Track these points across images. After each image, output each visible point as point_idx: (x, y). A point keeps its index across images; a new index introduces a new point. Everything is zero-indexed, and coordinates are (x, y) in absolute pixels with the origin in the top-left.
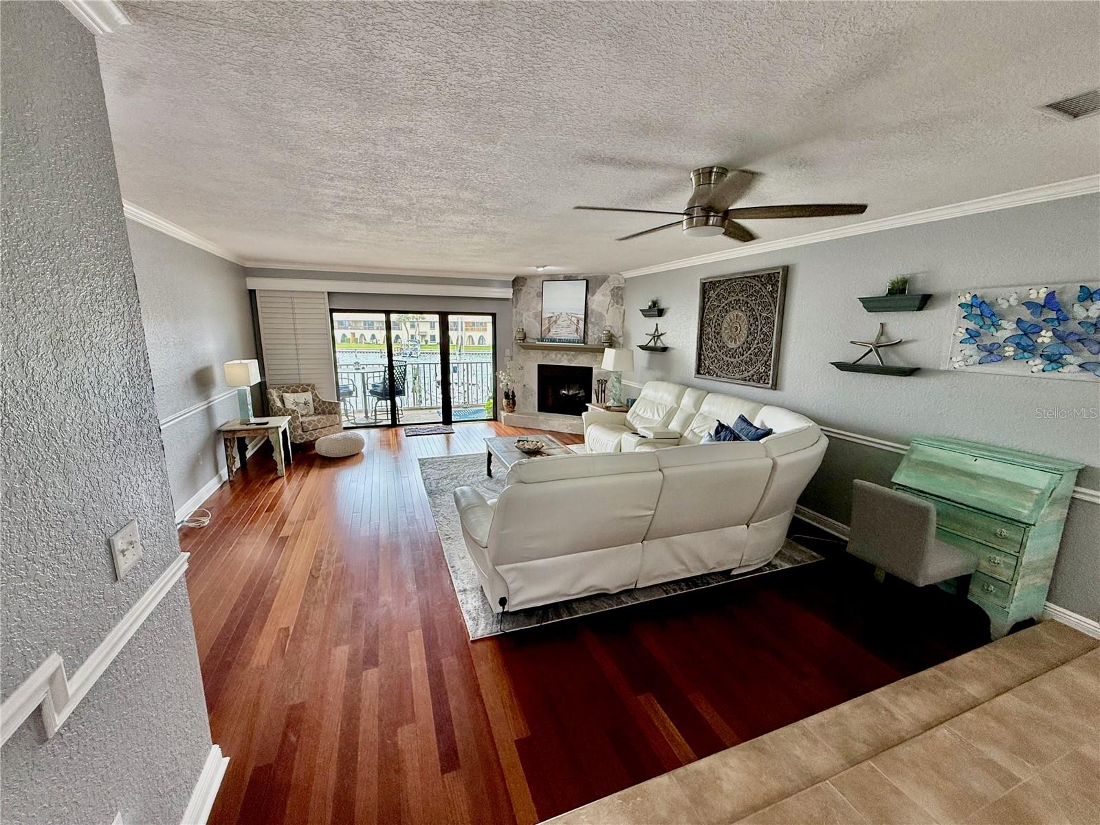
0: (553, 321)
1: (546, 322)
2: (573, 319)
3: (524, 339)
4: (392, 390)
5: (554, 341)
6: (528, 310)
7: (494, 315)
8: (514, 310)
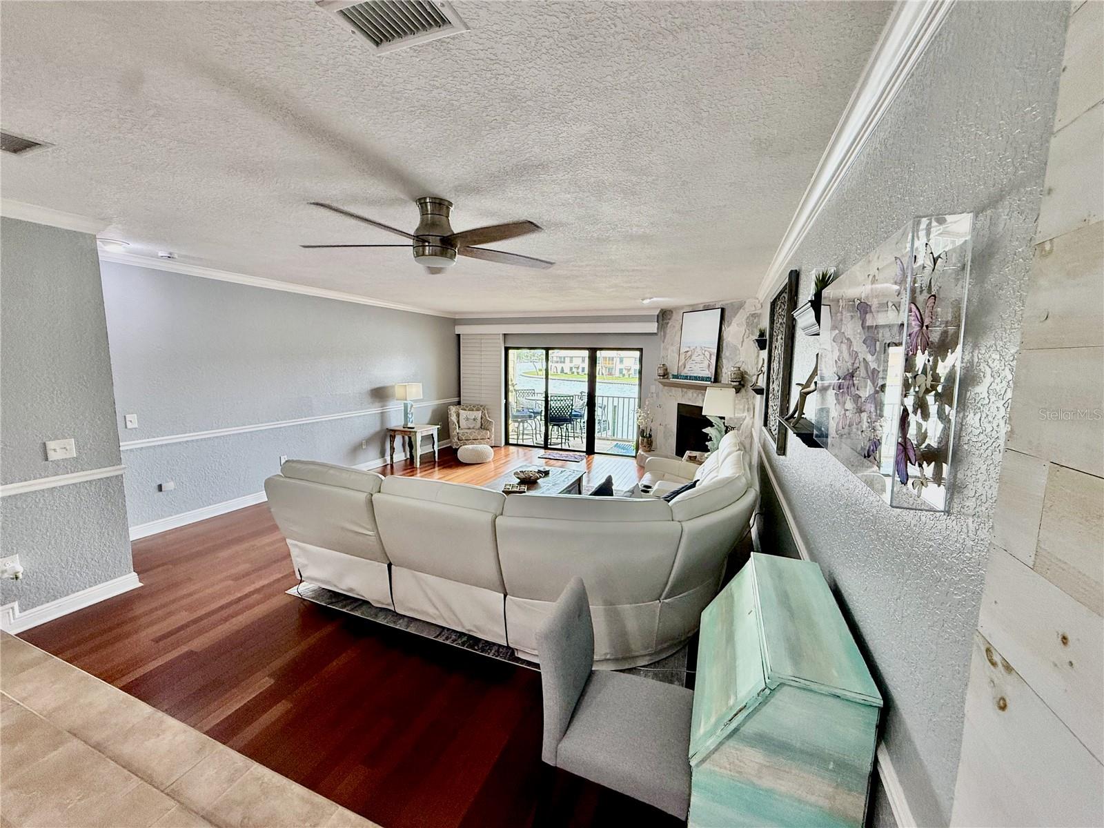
0: (689, 356)
1: (683, 357)
2: (707, 353)
3: (665, 375)
5: (688, 378)
6: (672, 345)
7: (641, 351)
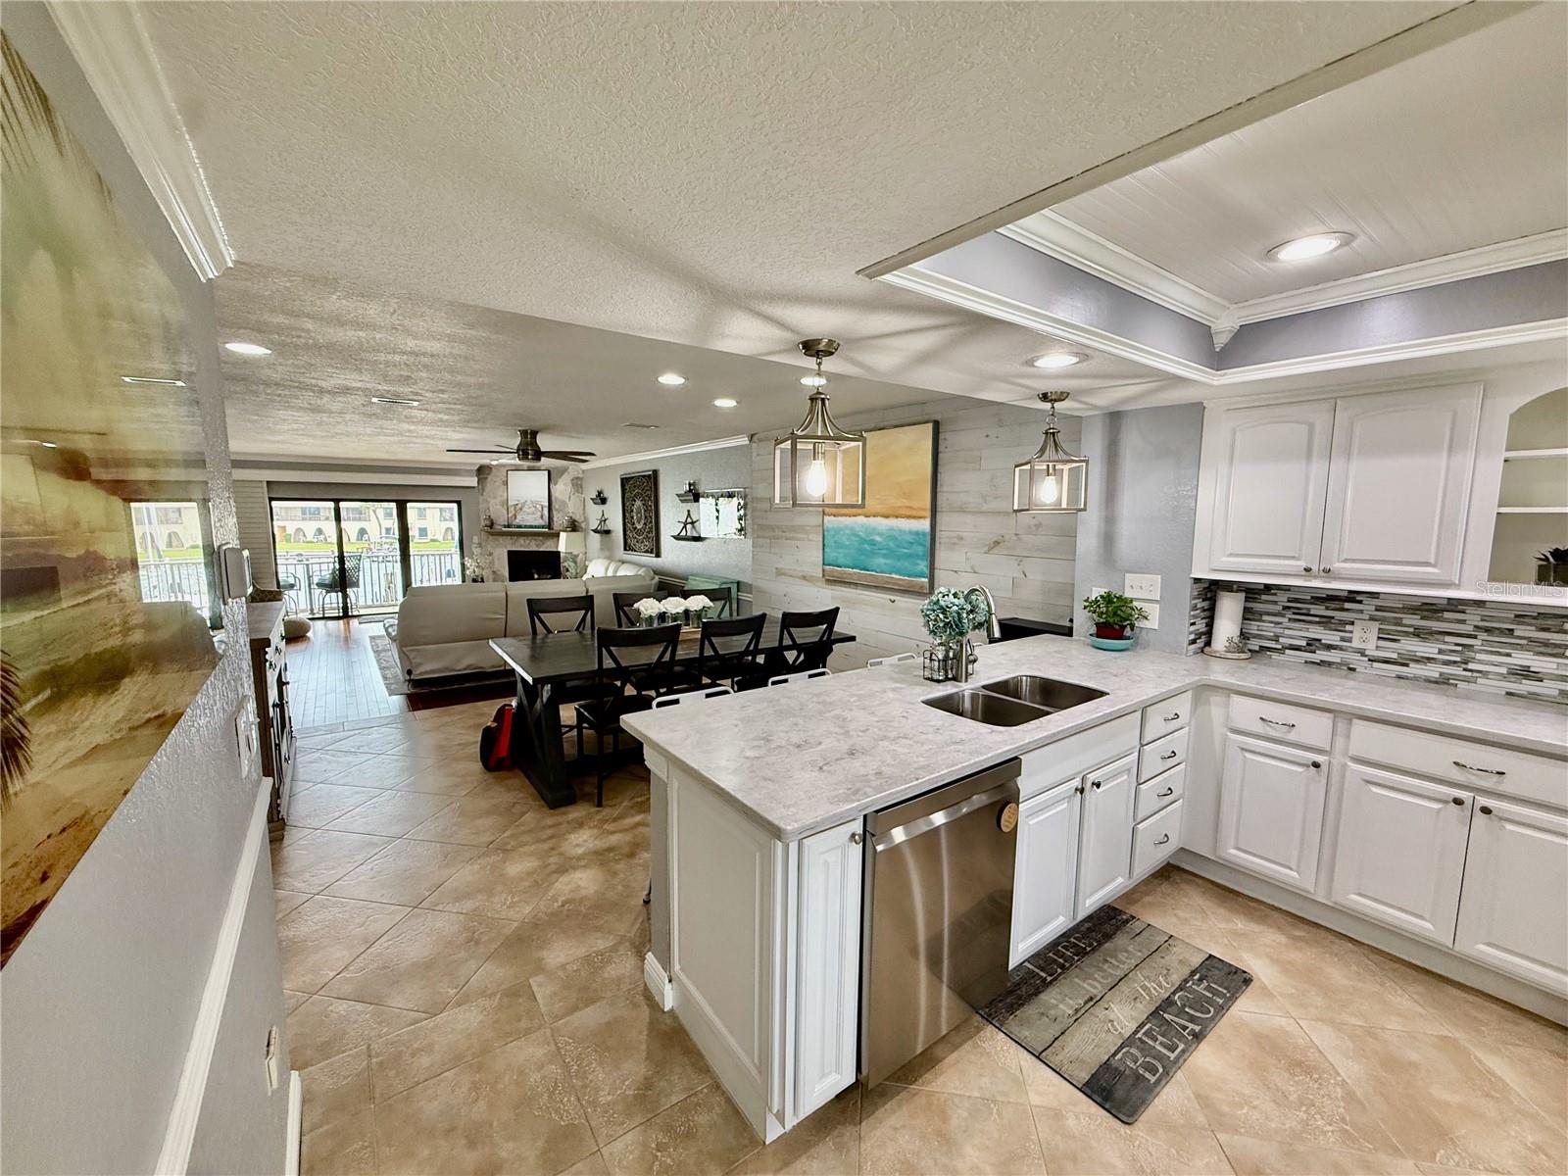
0: (518, 508)
1: (512, 509)
2: (538, 505)
3: (491, 526)
4: (342, 581)
5: (520, 527)
6: (494, 497)
7: (459, 503)
8: (481, 498)
